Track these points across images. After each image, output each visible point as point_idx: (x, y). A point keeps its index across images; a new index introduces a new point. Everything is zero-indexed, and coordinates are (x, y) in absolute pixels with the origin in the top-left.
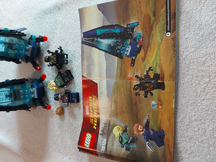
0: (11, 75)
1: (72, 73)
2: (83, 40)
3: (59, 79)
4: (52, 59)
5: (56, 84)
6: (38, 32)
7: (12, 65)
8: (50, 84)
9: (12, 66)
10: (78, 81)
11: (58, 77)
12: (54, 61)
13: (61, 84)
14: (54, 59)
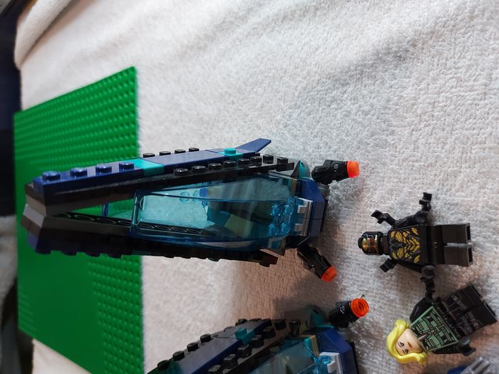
0: (212, 286)
1: (486, 292)
3: (433, 323)
4: (397, 245)
8: (395, 341)
11: (428, 314)
12: (409, 252)
13: (445, 341)
14: (412, 245)
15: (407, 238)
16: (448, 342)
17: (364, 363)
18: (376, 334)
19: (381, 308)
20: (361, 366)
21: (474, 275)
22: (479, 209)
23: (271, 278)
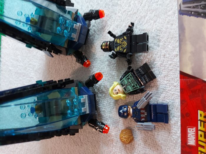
0: (33, 78)
2: (182, 9)
3: (130, 80)
5: (125, 88)
6: (83, 8)
7: (35, 62)
8: (113, 89)
9: (35, 64)
10: (165, 82)
11: (128, 76)
12: (122, 47)
13: (134, 88)
14: (123, 44)
15: (122, 41)
16: (135, 88)
17: (99, 105)
18: (106, 91)
19: (109, 79)
20: (98, 107)
21: (149, 60)
22: (153, 31)
23: (61, 71)
